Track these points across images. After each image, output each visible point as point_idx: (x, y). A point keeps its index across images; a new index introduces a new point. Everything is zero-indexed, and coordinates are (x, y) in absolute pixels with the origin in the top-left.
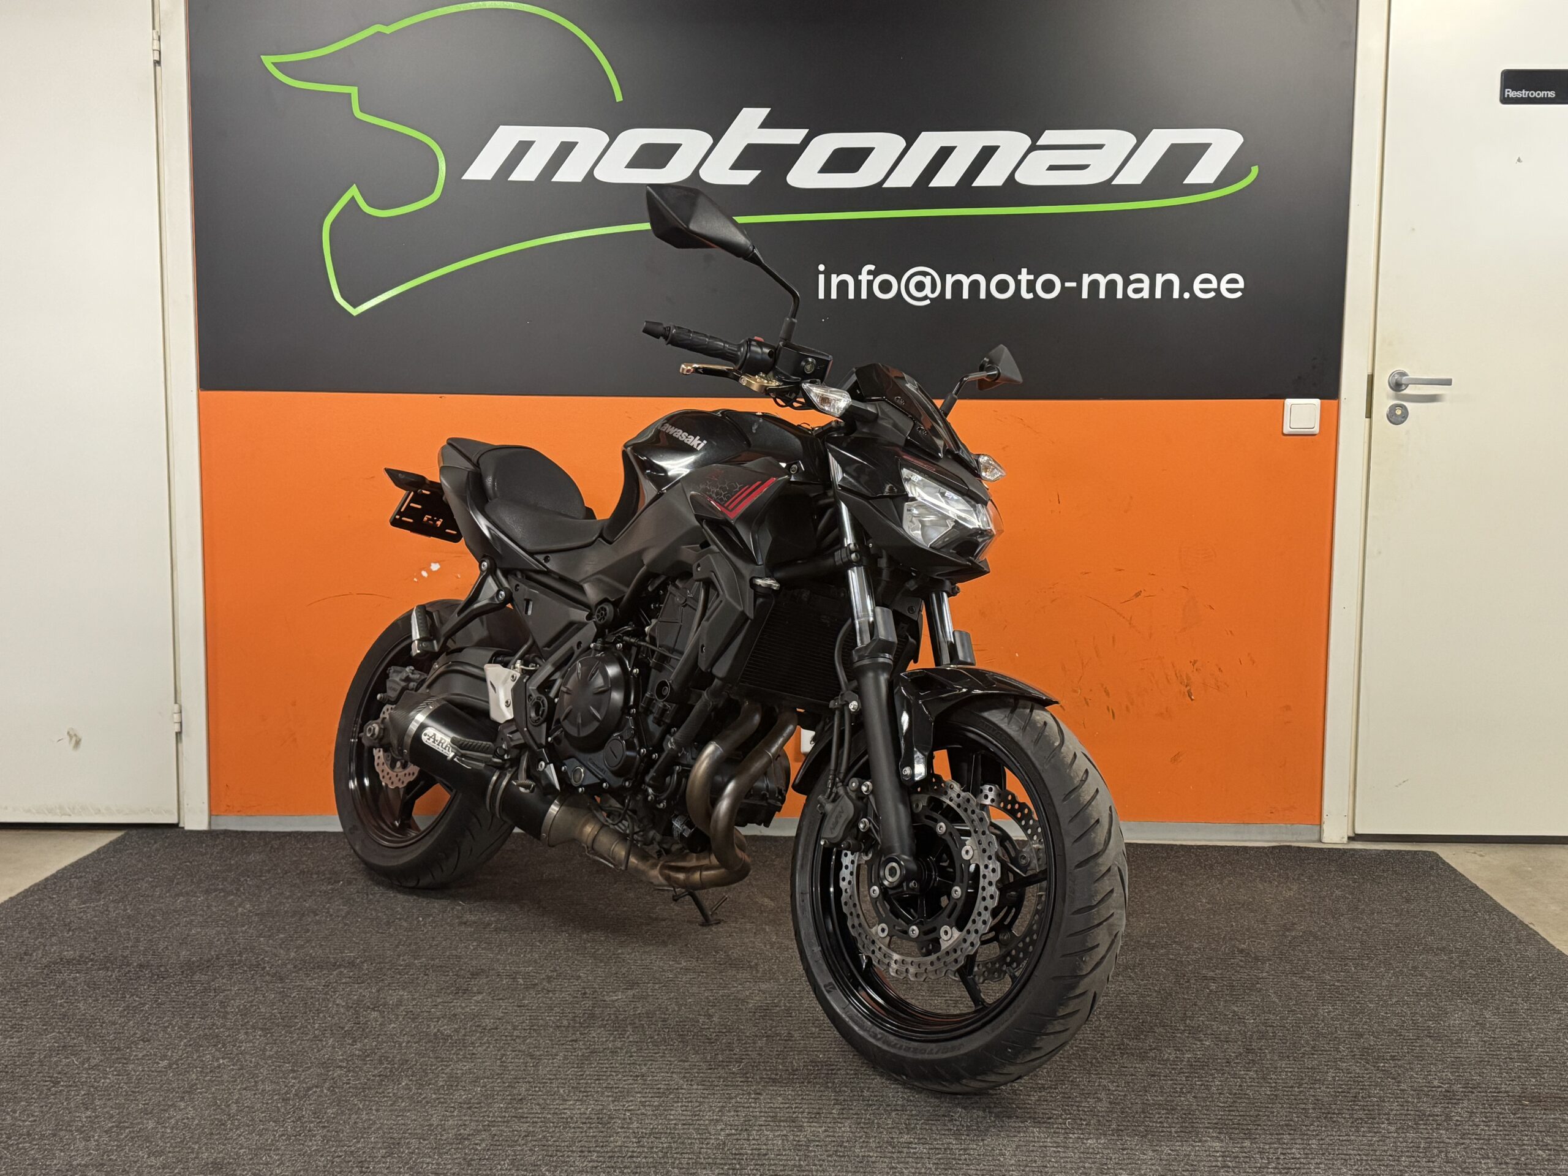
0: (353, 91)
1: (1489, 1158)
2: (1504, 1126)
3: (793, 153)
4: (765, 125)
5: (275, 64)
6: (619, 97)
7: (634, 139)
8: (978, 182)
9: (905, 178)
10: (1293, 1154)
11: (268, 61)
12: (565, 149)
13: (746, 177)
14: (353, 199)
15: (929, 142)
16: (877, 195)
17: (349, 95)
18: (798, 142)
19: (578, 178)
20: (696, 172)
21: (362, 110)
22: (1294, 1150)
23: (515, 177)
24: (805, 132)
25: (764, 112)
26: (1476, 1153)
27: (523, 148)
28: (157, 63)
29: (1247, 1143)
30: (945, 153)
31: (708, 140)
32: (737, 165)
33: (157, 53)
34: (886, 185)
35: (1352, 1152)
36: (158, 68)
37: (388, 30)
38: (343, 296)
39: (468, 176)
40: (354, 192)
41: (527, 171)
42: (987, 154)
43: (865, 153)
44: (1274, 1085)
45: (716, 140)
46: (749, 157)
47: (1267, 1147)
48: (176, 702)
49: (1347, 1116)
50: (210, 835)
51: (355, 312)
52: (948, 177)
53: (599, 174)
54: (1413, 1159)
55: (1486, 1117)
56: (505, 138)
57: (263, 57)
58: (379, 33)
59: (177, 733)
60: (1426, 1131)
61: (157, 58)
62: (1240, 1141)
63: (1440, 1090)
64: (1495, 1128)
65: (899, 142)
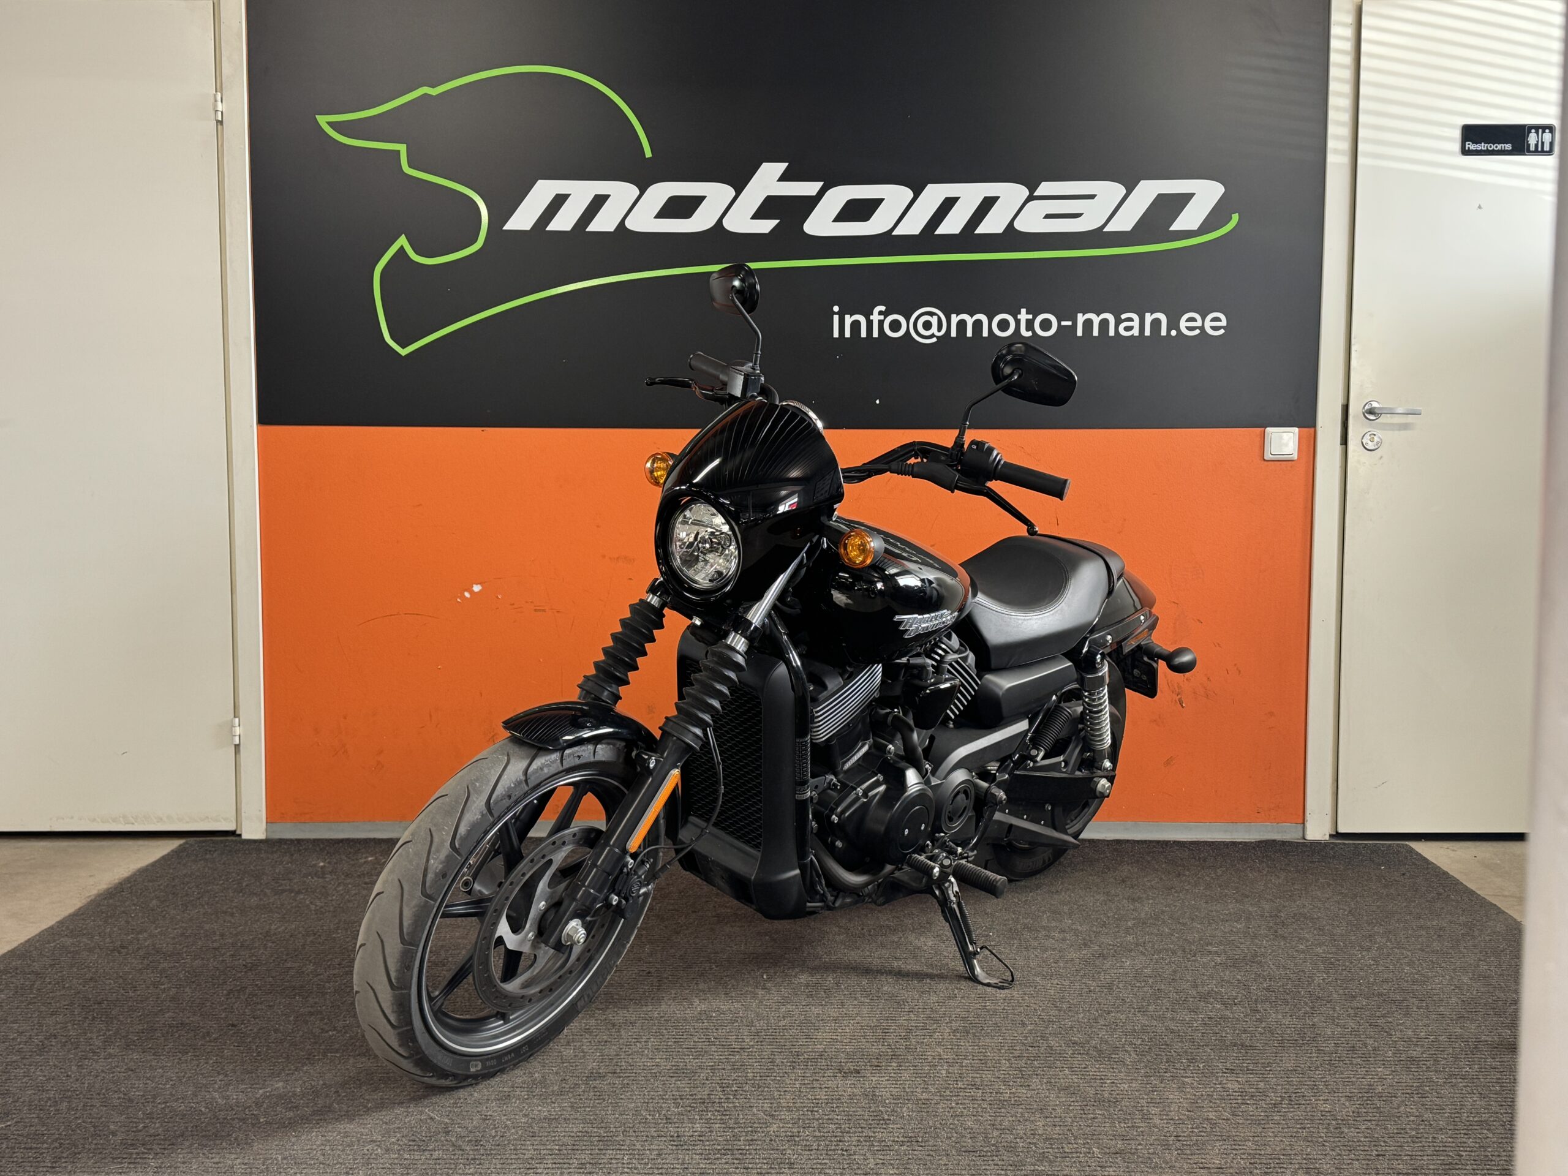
0: (402, 148)
1: (1474, 1094)
2: (1485, 1068)
3: (809, 204)
4: (784, 178)
5: (330, 124)
6: (648, 153)
7: (662, 192)
8: (981, 229)
9: (913, 226)
10: (1303, 1093)
11: (323, 120)
12: (599, 202)
13: (766, 226)
14: (402, 248)
15: (934, 194)
16: (886, 242)
17: (398, 152)
18: (814, 194)
19: (611, 228)
20: (720, 221)
21: (410, 166)
22: (1303, 1090)
23: (552, 227)
24: (820, 184)
25: (783, 166)
26: (1462, 1090)
27: (559, 201)
28: (220, 122)
29: (1261, 1085)
30: (948, 204)
31: (730, 192)
32: (758, 215)
33: (219, 114)
34: (897, 232)
35: (1354, 1091)
36: (219, 127)
37: (434, 92)
38: (392, 337)
39: (508, 227)
40: (402, 241)
41: (563, 222)
42: (988, 204)
43: (876, 203)
44: (1280, 1038)
45: (738, 192)
46: (769, 207)
47: (1280, 1087)
48: (235, 717)
49: (1348, 1062)
50: (267, 844)
51: (404, 352)
52: (952, 225)
53: (630, 224)
54: (1408, 1096)
55: (1469, 1061)
56: (543, 192)
57: (317, 116)
58: (426, 95)
59: (235, 745)
60: (1417, 1074)
61: (220, 119)
62: (1255, 1083)
63: (1426, 1040)
64: (1478, 1070)
65: (907, 193)
